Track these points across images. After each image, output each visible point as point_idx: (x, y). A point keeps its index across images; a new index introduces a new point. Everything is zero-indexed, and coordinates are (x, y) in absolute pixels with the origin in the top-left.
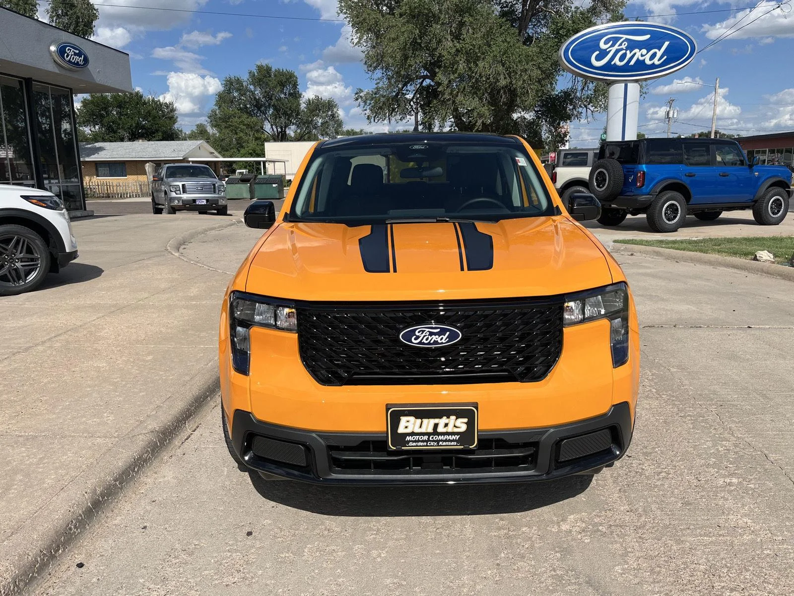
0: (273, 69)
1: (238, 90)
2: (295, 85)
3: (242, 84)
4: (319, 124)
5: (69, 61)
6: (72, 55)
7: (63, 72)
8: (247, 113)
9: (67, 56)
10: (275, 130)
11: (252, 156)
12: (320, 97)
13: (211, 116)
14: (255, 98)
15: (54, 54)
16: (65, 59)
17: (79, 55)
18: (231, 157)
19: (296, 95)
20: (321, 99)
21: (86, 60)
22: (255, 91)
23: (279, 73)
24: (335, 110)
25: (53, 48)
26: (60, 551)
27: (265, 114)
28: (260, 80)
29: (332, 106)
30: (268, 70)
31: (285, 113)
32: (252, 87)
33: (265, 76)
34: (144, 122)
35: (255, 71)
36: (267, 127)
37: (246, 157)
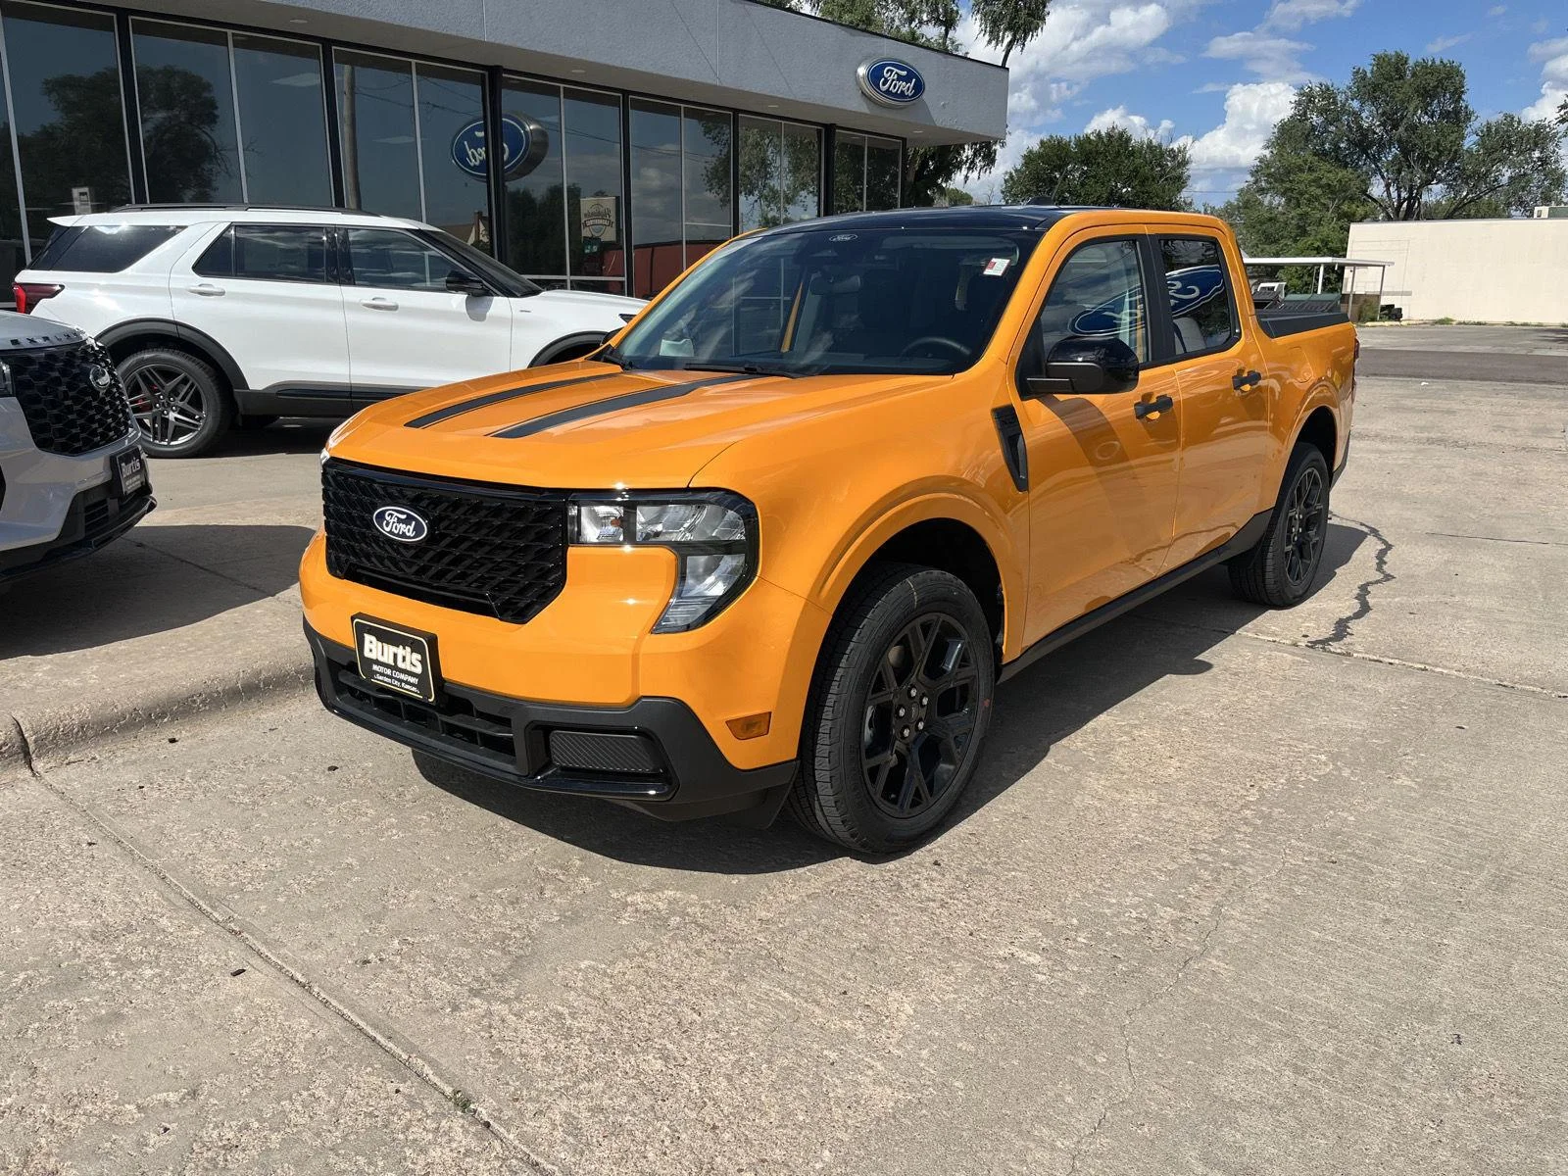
0: (1411, 63)
1: (1322, 112)
2: (1458, 94)
3: (1334, 98)
4: (1505, 180)
5: (888, 92)
6: (893, 80)
7: (878, 111)
8: (1337, 159)
9: (884, 84)
10: (1394, 195)
11: (1318, 253)
12: (1516, 119)
13: (1257, 172)
14: (1360, 127)
15: (862, 80)
16: (879, 89)
17: (907, 79)
18: (1277, 255)
19: (1457, 118)
20: (1519, 122)
21: (919, 88)
22: (1362, 110)
23: (1426, 69)
24: (1551, 148)
25: (862, 71)
26: (166, 720)
27: (1376, 160)
28: (1376, 87)
29: (1545, 138)
30: (1400, 62)
31: (1424, 158)
32: (1356, 104)
33: (1390, 79)
34: (1124, 190)
35: (1368, 69)
36: (1377, 189)
37: (1304, 256)
